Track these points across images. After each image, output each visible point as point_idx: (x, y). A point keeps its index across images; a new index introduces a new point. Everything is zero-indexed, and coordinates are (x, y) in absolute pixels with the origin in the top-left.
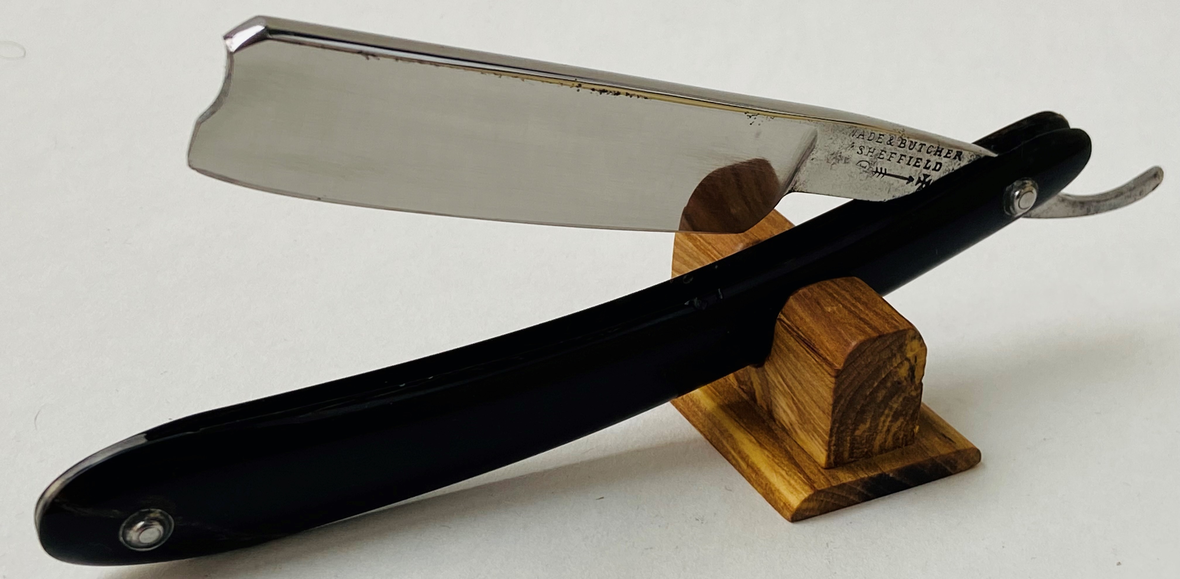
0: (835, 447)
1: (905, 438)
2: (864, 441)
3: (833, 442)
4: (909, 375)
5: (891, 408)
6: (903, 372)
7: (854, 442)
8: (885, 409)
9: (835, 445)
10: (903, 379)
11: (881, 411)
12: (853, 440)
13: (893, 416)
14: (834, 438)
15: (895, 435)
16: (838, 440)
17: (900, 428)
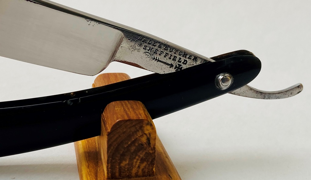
0: (111, 169)
1: (149, 172)
2: (126, 170)
3: (109, 167)
4: (147, 142)
5: (139, 156)
6: (144, 140)
7: (121, 169)
8: (136, 156)
9: (110, 168)
10: (144, 143)
11: (134, 156)
12: (120, 168)
13: (141, 160)
14: (109, 165)
15: (143, 170)
16: (112, 166)
17: (145, 167)
